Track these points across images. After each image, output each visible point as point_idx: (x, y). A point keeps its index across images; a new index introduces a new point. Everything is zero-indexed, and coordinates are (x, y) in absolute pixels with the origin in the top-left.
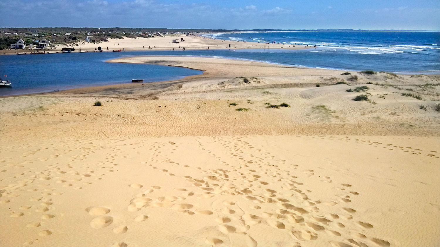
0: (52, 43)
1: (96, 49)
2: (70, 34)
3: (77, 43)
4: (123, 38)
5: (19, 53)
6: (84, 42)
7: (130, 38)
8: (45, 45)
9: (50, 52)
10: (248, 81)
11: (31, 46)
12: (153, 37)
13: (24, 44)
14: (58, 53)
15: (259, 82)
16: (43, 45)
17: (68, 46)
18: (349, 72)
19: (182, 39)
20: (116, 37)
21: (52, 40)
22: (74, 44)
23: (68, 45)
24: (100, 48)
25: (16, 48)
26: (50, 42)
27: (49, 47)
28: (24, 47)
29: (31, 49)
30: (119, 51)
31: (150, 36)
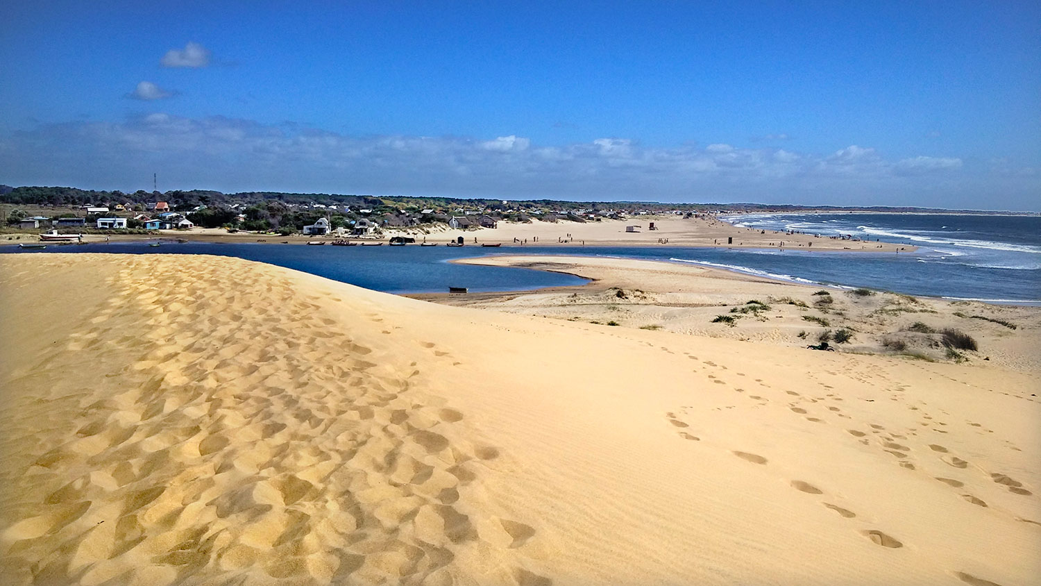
0: (382, 226)
1: (453, 241)
2: (431, 211)
3: (428, 229)
4: (531, 222)
5: (311, 243)
6: (444, 227)
7: (545, 223)
8: (366, 230)
9: (366, 243)
10: (623, 295)
11: (341, 230)
12: (599, 220)
13: (327, 227)
14: (380, 244)
15: (645, 298)
16: (362, 229)
17: (409, 234)
18: (825, 291)
19: (652, 225)
20: (516, 219)
21: (381, 222)
22: (423, 230)
23: (409, 231)
24: (461, 239)
25: (314, 232)
26: (376, 225)
27: (373, 234)
28: (328, 232)
29: (339, 237)
30: (498, 246)
31: (592, 219)
